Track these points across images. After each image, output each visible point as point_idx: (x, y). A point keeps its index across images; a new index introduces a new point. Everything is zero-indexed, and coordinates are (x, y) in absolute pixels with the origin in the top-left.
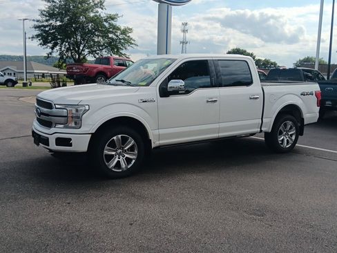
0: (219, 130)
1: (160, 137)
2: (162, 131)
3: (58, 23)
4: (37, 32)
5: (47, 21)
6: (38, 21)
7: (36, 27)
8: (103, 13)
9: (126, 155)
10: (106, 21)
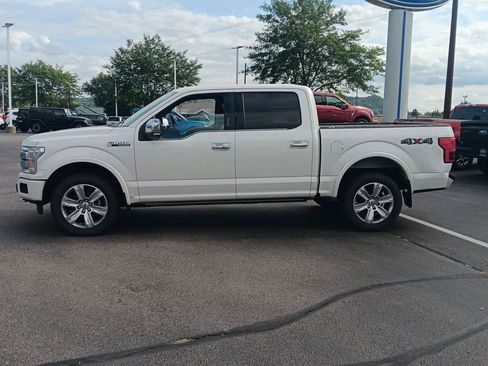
0: (236, 188)
1: (139, 191)
2: (141, 184)
3: (282, 49)
4: (253, 63)
5: (266, 47)
6: (255, 48)
7: (252, 57)
8: (340, 30)
9: (92, 210)
10: (344, 40)
